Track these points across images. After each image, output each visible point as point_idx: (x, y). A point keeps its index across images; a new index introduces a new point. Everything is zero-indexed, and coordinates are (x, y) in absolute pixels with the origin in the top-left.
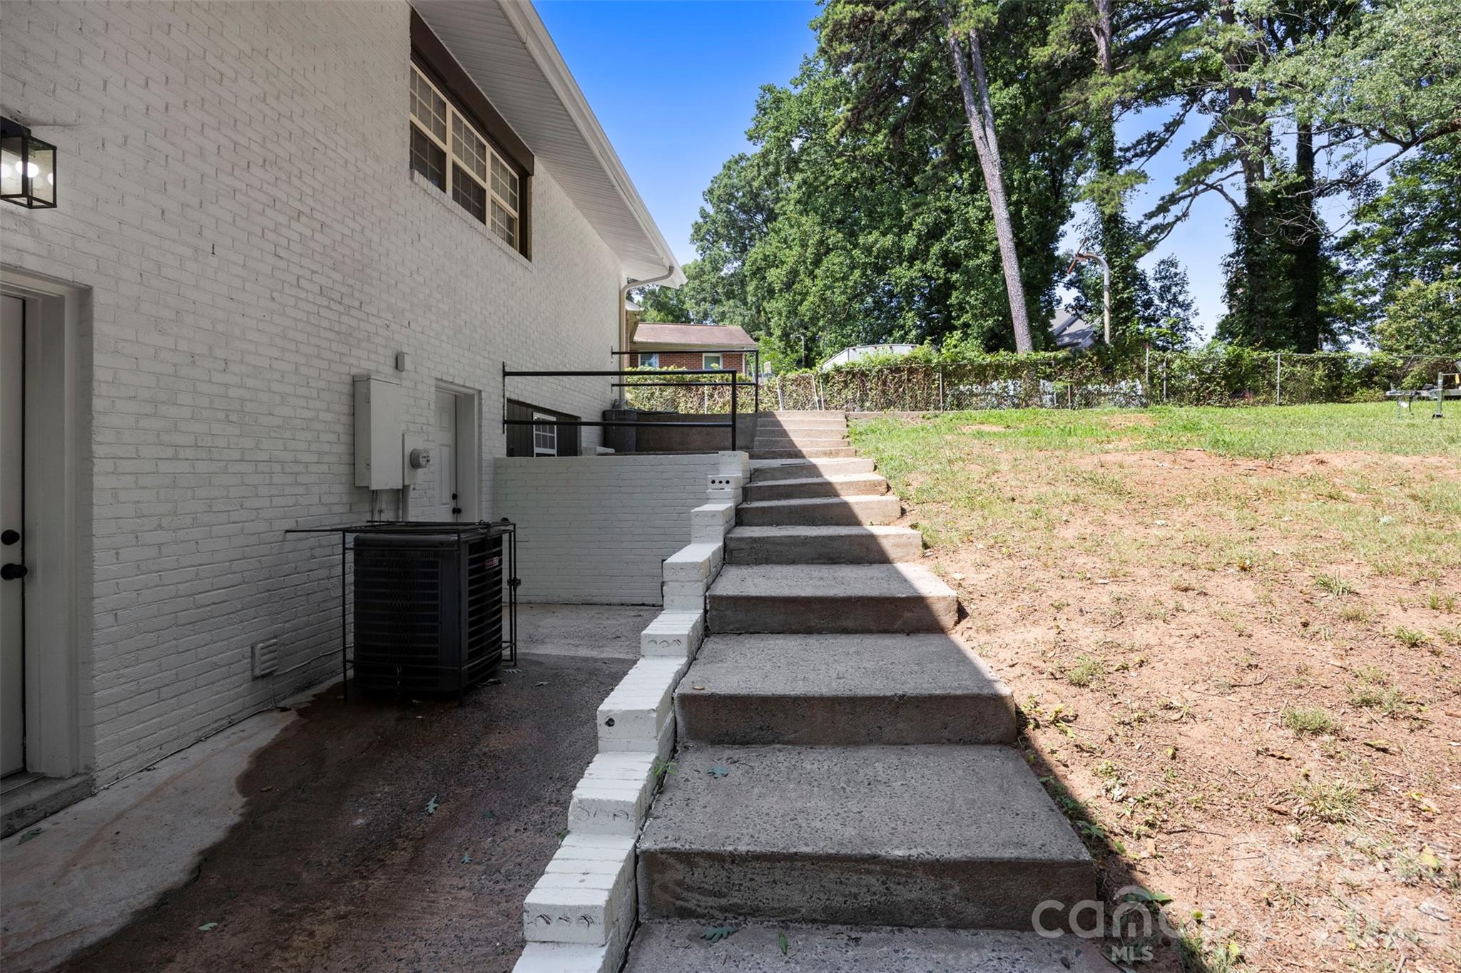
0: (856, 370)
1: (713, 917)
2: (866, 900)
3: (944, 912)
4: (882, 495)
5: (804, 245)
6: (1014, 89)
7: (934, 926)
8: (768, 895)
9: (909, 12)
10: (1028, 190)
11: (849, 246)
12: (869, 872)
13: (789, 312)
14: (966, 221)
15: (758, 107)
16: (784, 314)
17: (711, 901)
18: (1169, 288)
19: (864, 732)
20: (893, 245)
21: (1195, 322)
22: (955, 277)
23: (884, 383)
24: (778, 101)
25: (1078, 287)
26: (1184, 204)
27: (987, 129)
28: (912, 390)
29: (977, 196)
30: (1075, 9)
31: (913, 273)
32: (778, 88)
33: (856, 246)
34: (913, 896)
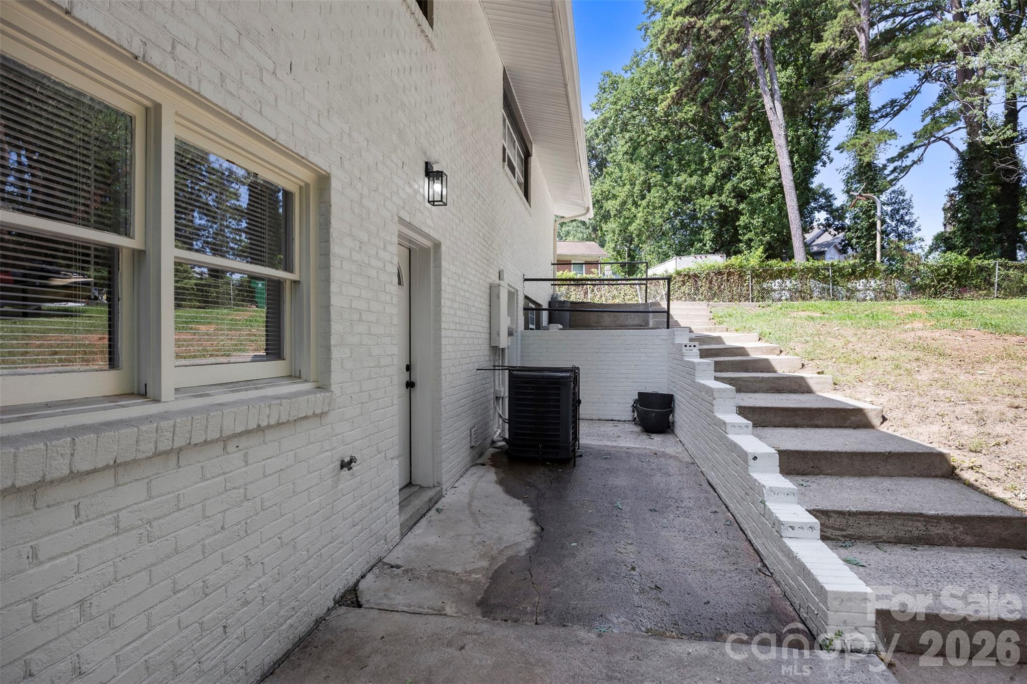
0: (691, 273)
1: (839, 540)
2: (916, 533)
3: (955, 539)
4: (778, 355)
5: (633, 184)
6: (790, 71)
7: (950, 545)
8: (867, 530)
9: (722, 21)
10: (799, 143)
11: (665, 184)
12: (918, 521)
13: (621, 231)
14: (751, 166)
15: (600, 87)
16: (617, 232)
17: (838, 533)
18: (898, 211)
19: (869, 470)
20: (697, 183)
21: (916, 235)
22: (742, 206)
23: (711, 282)
24: (615, 83)
25: (826, 211)
26: (918, 152)
27: (776, 102)
28: (731, 287)
29: (760, 148)
30: (846, 15)
31: (712, 202)
32: (614, 74)
33: (670, 183)
34: (940, 531)
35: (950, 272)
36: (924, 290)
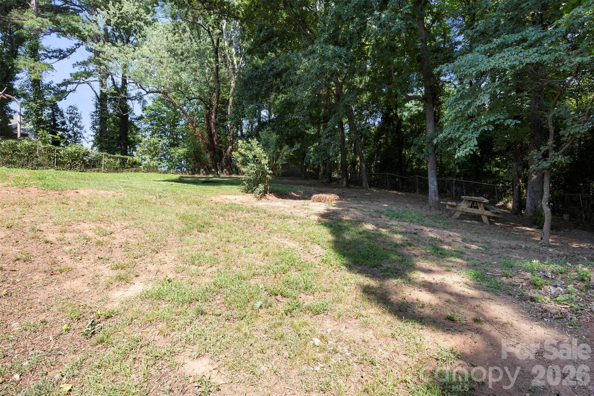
18: (74, 119)
21: (85, 135)
35: (78, 156)
36: (64, 164)
